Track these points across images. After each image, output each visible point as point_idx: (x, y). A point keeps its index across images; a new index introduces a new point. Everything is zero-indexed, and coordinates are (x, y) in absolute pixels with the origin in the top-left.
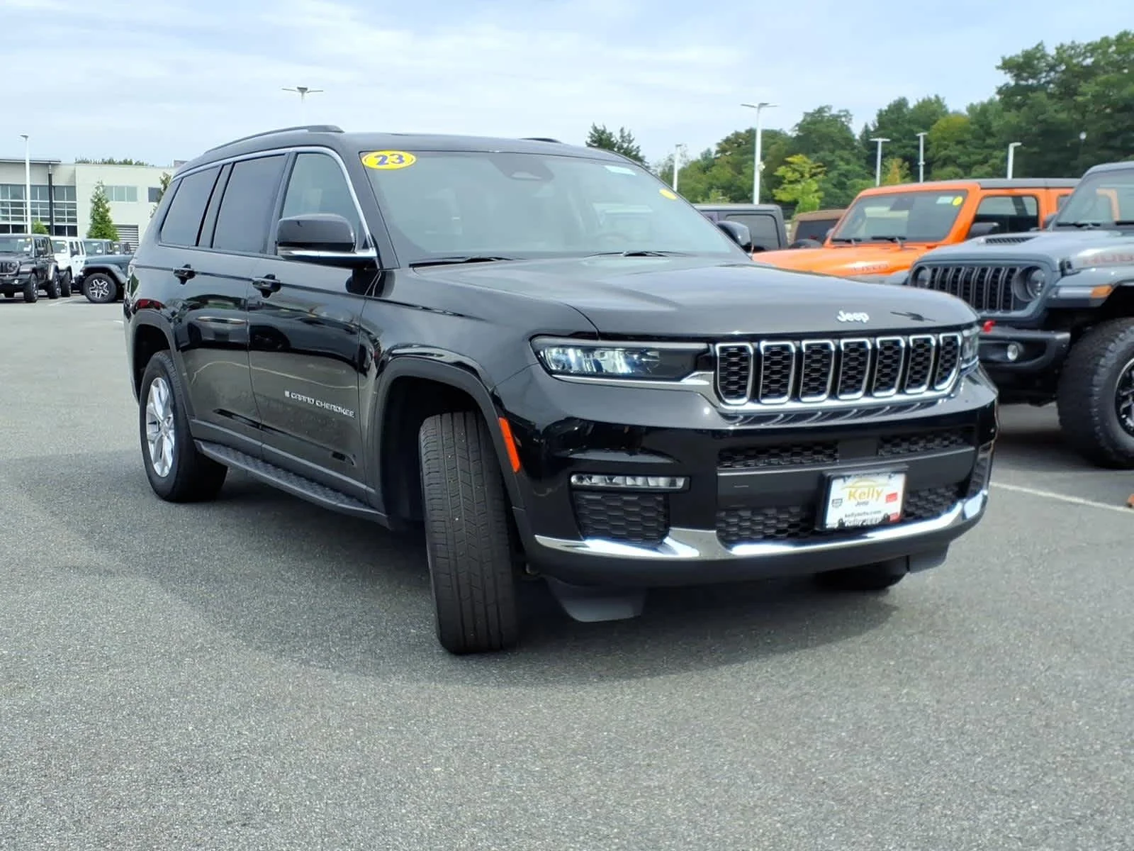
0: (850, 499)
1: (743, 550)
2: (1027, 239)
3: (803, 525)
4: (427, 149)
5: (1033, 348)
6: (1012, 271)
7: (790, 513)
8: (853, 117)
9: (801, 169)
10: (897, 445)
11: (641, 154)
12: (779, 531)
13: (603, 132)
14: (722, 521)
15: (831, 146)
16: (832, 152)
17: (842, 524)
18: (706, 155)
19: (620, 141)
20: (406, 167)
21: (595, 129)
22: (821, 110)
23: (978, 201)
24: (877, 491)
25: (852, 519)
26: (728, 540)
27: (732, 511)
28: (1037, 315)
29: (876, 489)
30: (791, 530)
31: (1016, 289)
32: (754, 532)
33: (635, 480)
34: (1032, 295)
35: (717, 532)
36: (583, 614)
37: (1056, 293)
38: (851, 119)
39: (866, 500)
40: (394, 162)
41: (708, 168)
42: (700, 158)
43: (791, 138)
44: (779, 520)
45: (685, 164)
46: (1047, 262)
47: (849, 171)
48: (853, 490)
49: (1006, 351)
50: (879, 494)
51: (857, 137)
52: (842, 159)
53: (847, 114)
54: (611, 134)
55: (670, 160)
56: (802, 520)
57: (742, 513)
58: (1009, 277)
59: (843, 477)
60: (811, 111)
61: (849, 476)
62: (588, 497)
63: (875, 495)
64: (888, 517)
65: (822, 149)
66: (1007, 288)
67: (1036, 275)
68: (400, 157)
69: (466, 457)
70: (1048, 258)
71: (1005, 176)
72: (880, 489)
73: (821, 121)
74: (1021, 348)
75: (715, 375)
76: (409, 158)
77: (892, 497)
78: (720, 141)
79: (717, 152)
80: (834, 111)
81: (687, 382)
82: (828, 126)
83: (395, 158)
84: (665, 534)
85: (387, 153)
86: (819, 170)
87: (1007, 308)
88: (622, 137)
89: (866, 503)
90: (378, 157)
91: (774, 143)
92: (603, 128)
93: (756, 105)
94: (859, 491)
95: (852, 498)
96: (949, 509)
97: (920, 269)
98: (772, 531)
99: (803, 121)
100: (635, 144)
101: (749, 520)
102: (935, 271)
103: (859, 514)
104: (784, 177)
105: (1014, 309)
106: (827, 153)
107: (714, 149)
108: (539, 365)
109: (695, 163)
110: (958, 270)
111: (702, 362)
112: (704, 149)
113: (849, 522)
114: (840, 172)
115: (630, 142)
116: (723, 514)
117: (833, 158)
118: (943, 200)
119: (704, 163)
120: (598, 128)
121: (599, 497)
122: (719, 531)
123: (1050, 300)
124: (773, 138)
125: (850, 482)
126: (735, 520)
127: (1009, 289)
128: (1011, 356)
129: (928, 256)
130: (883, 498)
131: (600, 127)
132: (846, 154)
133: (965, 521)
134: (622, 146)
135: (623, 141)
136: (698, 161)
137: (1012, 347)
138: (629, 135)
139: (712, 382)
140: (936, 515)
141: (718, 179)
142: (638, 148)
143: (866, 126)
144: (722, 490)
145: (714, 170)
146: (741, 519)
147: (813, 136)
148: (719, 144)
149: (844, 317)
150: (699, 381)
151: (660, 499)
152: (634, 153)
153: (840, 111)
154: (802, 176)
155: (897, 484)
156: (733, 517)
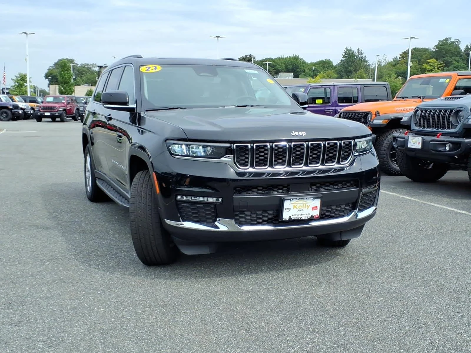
0: (294, 208)
1: (246, 228)
2: (459, 98)
3: (275, 218)
4: (166, 64)
5: (456, 145)
6: (451, 112)
7: (268, 213)
8: (461, 43)
9: (433, 65)
10: (329, 186)
11: (366, 59)
12: (264, 221)
13: (350, 50)
14: (237, 215)
15: (451, 55)
16: (451, 57)
17: (290, 218)
18: (395, 59)
19: (357, 54)
20: (158, 71)
21: (347, 49)
22: (446, 39)
23: (456, 81)
24: (307, 206)
25: (295, 216)
26: (240, 224)
27: (241, 212)
28: (460, 131)
29: (307, 204)
30: (270, 220)
31: (452, 120)
32: (252, 221)
33: (204, 198)
34: (460, 122)
35: (235, 221)
36: (187, 251)
37: (468, 122)
38: (460, 43)
39: (302, 209)
40: (152, 70)
41: (396, 64)
42: (392, 60)
43: (433, 51)
44: (263, 216)
45: (386, 63)
46: (465, 107)
47: (458, 66)
48: (295, 205)
49: (445, 147)
50: (308, 207)
51: (463, 51)
52: (456, 60)
53: (458, 41)
54: (353, 51)
55: (379, 61)
56: (274, 217)
57: (246, 213)
58: (450, 114)
59: (290, 199)
60: (442, 40)
61: (293, 199)
62: (183, 205)
63: (307, 207)
64: (313, 217)
65: (447, 56)
66: (449, 119)
67: (461, 113)
68: (156, 67)
69: (146, 187)
70: (466, 106)
71: (468, 69)
72: (308, 205)
73: (447, 44)
74: (451, 145)
75: (234, 157)
76: (159, 68)
77: (315, 208)
78: (401, 53)
79: (400, 58)
80: (452, 40)
81: (222, 159)
82: (449, 46)
83: (153, 68)
84: (215, 221)
85: (151, 66)
86: (441, 65)
87: (448, 128)
88: (358, 52)
89: (303, 210)
90: (147, 67)
91: (425, 54)
92: (350, 49)
93: (409, 38)
94: (299, 205)
95: (295, 208)
96: (348, 214)
97: (417, 111)
98: (261, 221)
99: (438, 44)
100: (364, 55)
101: (250, 215)
102: (422, 111)
103: (299, 215)
104: (426, 68)
105: (451, 129)
106: (449, 58)
107: (399, 56)
108: (168, 151)
109: (389, 63)
110: (431, 111)
111: (229, 151)
112: (394, 57)
113: (294, 218)
114: (455, 66)
115: (362, 54)
116: (238, 213)
117: (451, 60)
118: (442, 80)
119: (394, 63)
120: (348, 49)
121: (187, 205)
122: (236, 220)
123: (464, 124)
124: (425, 52)
125: (293, 201)
126: (255, 215)
127: (450, 120)
128: (447, 149)
129: (423, 105)
130: (310, 208)
131: (349, 48)
132: (457, 58)
133: (357, 219)
134: (358, 56)
135: (359, 54)
136: (392, 62)
137: (447, 145)
138: (362, 51)
139: (233, 159)
140: (342, 216)
141: (400, 69)
142: (365, 56)
143: (467, 46)
144: (235, 204)
145: (398, 65)
146: (258, 215)
147: (443, 50)
148: (401, 55)
149: (294, 133)
150: (227, 159)
151: (213, 206)
152: (364, 59)
153: (455, 40)
154: (434, 68)
155: (317, 203)
156: (243, 214)
